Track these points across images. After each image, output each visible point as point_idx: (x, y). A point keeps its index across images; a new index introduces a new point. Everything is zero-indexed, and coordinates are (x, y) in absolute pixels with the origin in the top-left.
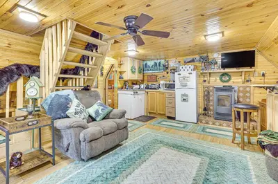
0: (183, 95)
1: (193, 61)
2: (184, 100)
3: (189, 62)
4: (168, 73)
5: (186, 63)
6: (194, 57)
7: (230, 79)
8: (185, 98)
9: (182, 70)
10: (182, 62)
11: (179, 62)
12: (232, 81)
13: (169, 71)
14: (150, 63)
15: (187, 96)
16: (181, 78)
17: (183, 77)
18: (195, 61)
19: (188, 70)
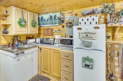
1: (93, 13)
3: (88, 14)
4: (63, 27)
5: (84, 15)
8: (87, 63)
9: (83, 23)
10: (80, 14)
11: (76, 15)
13: (64, 24)
14: (46, 17)
16: (82, 34)
17: (85, 33)
18: (96, 13)
19: (91, 23)
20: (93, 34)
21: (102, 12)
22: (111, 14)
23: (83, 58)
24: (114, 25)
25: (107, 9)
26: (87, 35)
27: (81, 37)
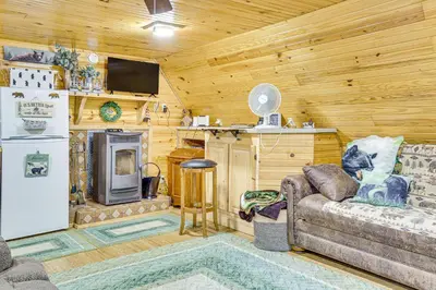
0: (30, 159)
1: (34, 58)
2: (37, 171)
5: (10, 60)
6: (44, 48)
7: (119, 114)
8: (37, 165)
9: (19, 82)
12: (122, 118)
15: (45, 158)
16: (25, 105)
17: (33, 105)
18: (43, 60)
19: (39, 85)
20: (48, 106)
21: (55, 63)
22: (72, 72)
23: (28, 156)
24: (79, 94)
25: (66, 61)
26: (36, 109)
27: (22, 113)
